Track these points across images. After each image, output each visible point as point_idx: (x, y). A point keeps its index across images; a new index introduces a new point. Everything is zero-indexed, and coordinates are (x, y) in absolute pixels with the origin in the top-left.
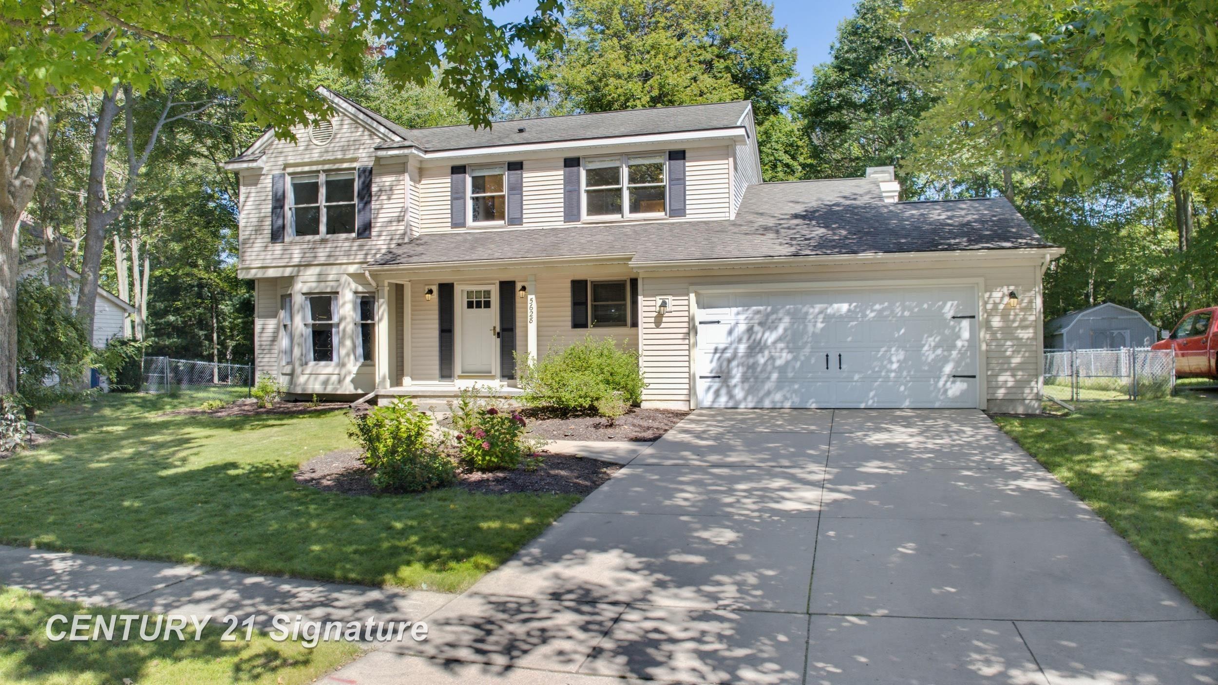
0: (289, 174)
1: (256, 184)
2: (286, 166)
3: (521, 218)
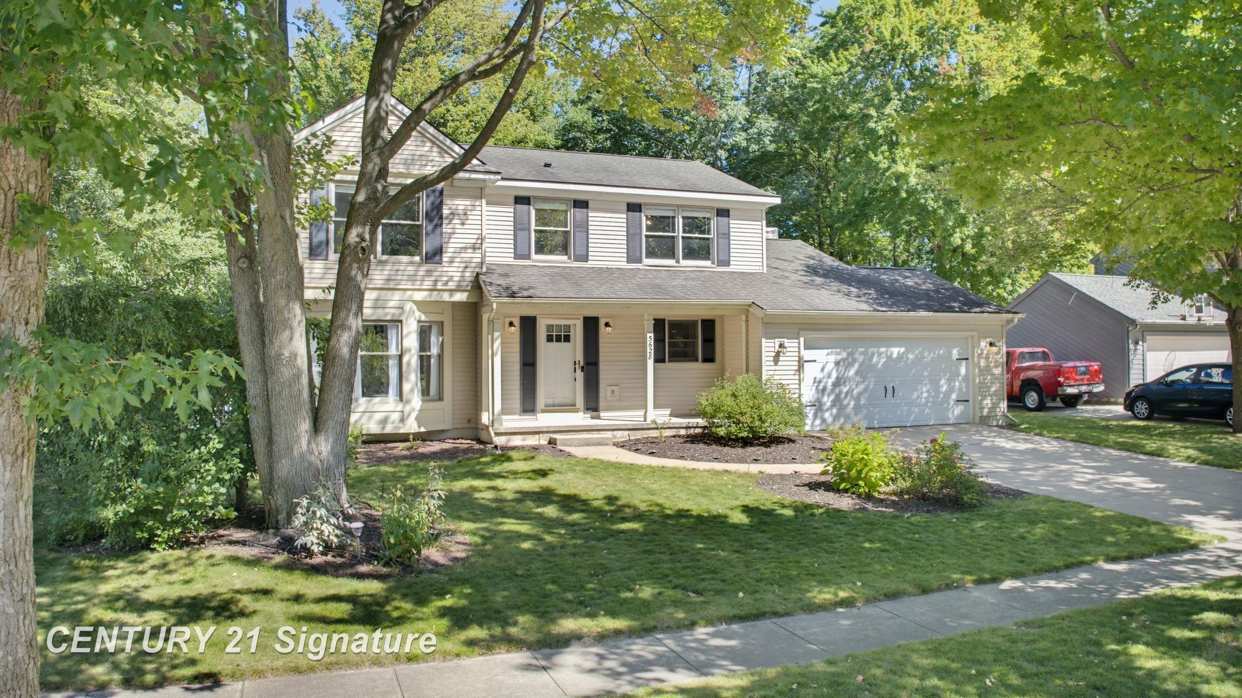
3: (587, 255)
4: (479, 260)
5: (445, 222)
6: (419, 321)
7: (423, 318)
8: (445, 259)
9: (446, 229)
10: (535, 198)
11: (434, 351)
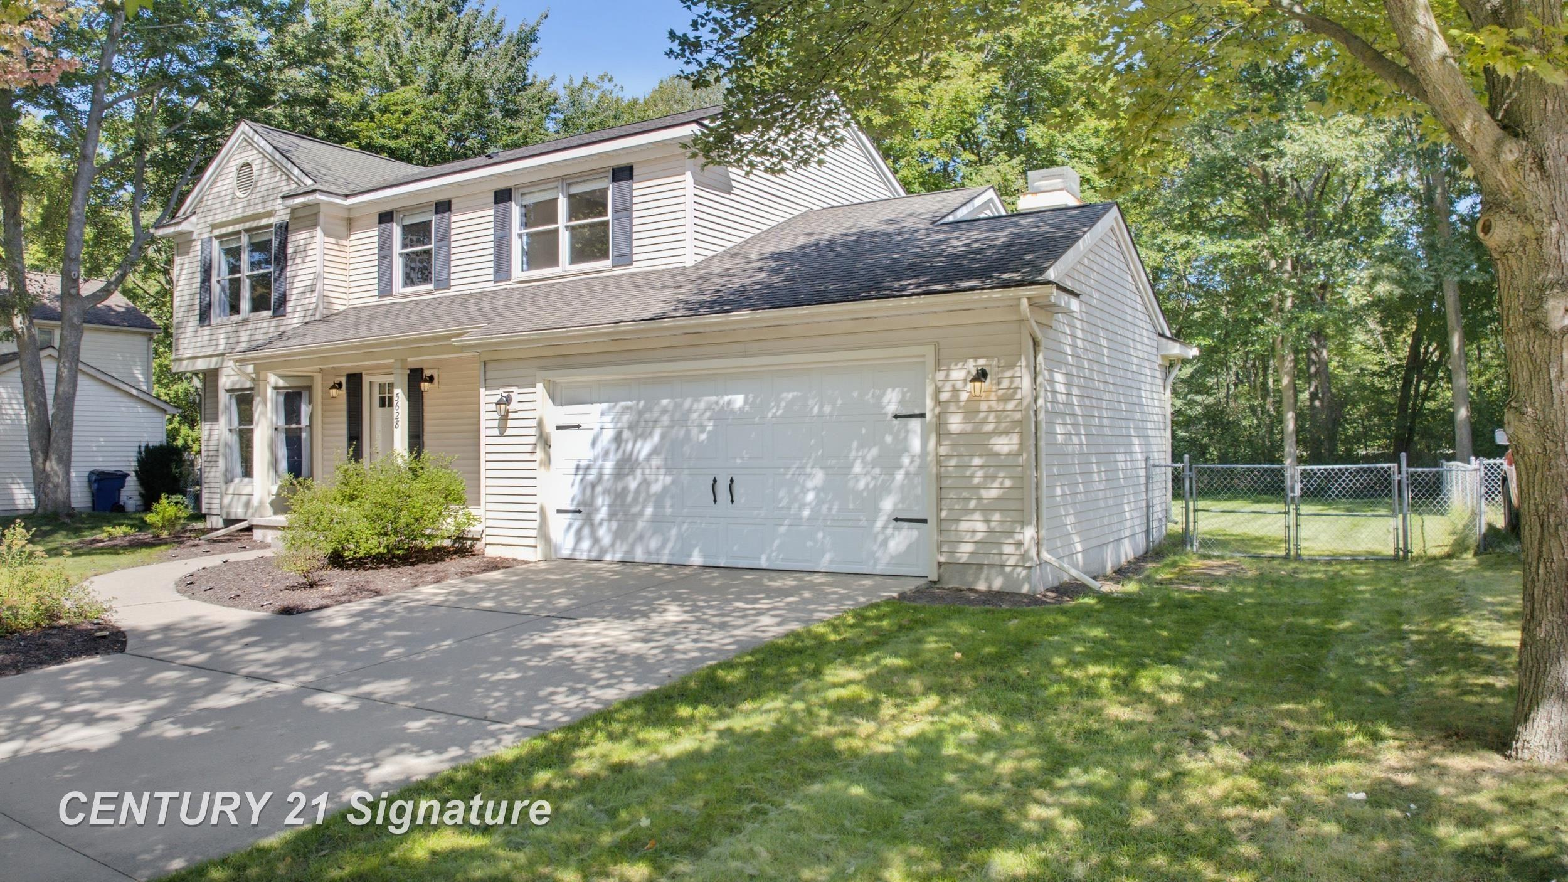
0: (217, 237)
1: (188, 253)
2: (214, 226)
3: (448, 280)
4: (313, 306)
5: (289, 263)
6: (276, 388)
7: (281, 383)
8: (289, 310)
9: (289, 271)
10: (398, 210)
11: (305, 422)
